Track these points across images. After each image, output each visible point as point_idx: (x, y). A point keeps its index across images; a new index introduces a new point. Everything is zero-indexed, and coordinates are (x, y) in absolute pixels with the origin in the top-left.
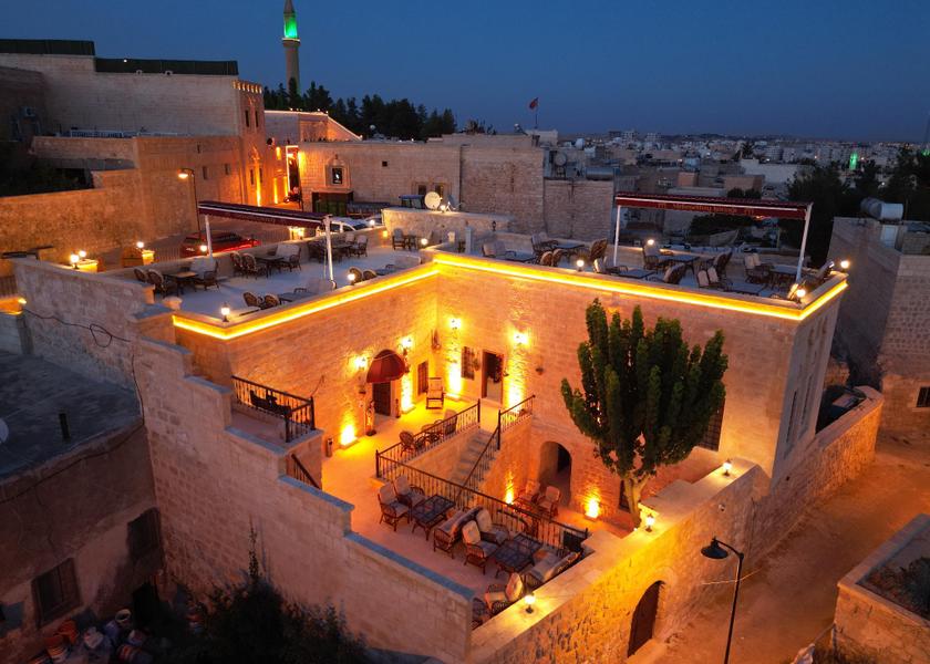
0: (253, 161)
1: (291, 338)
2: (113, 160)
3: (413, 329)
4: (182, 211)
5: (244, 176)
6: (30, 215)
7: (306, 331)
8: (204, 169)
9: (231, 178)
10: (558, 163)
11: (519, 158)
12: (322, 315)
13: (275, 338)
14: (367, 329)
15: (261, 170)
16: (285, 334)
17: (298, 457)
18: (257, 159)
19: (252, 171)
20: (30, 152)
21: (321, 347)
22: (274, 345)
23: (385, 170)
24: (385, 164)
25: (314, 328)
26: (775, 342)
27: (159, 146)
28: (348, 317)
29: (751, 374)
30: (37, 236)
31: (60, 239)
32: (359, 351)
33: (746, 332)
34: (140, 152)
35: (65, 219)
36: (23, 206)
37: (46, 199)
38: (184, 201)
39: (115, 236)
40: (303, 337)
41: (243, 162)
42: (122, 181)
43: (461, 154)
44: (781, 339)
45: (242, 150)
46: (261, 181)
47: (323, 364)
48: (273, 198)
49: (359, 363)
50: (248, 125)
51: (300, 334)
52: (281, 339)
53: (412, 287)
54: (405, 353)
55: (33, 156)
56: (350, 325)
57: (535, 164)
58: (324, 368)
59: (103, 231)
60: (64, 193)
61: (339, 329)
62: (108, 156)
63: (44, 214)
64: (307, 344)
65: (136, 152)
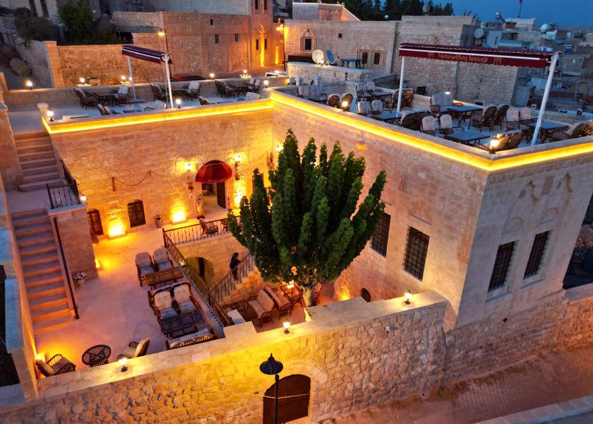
0: (259, 34)
1: (116, 141)
2: (151, 27)
3: (245, 148)
4: (195, 63)
5: (251, 43)
6: (87, 58)
7: (132, 137)
8: (217, 36)
9: (240, 45)
10: (476, 37)
11: (442, 31)
12: (148, 127)
13: (100, 138)
14: (195, 143)
15: (266, 41)
16: (110, 137)
17: (59, 220)
18: (262, 32)
19: (257, 41)
20: (111, 21)
21: (147, 150)
22: (100, 143)
23: (340, 40)
24: (340, 36)
25: (139, 136)
26: (470, 190)
27: (180, 18)
28: (176, 132)
29: (449, 218)
30: (92, 71)
31: (107, 74)
32: (187, 157)
33: (448, 177)
34: (165, 22)
35: (109, 61)
36: (81, 51)
37: (97, 49)
38: (197, 57)
39: (144, 76)
40: (129, 141)
41: (250, 33)
42: (151, 41)
43: (396, 29)
44: (473, 187)
45: (250, 25)
46: (266, 48)
47: (148, 163)
48: (274, 60)
49: (188, 166)
50: (257, 7)
51: (126, 138)
52: (107, 140)
53: (245, 116)
54: (236, 165)
55: (113, 24)
56: (177, 138)
57: (455, 36)
58: (150, 166)
59: (137, 72)
60: (109, 46)
61: (166, 140)
62: (149, 24)
63: (96, 58)
64: (133, 146)
65: (162, 21)
